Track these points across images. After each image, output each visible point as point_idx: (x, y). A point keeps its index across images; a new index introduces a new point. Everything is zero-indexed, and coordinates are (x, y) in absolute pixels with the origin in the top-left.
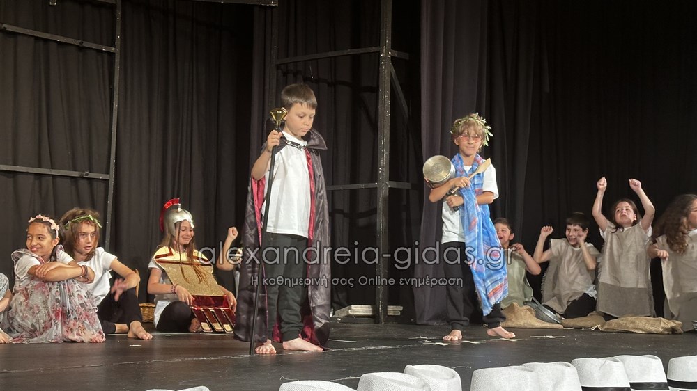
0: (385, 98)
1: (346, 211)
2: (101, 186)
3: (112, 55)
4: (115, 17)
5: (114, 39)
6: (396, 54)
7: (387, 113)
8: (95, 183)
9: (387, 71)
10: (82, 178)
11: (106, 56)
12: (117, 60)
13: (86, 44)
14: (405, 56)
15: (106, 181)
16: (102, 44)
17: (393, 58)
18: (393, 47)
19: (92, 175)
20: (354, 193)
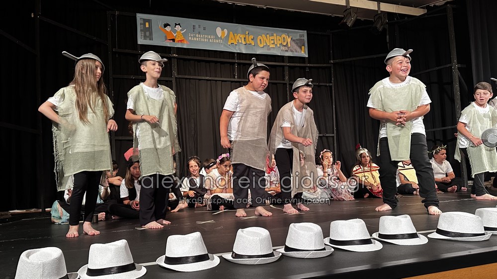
0: (457, 86)
1: (442, 139)
2: (331, 138)
3: (331, 87)
4: (331, 72)
5: (331, 80)
6: (460, 66)
7: (459, 93)
8: (329, 138)
9: (456, 74)
10: (324, 136)
11: (328, 87)
12: (333, 88)
13: (321, 84)
14: (465, 66)
15: (333, 137)
16: (327, 83)
17: (459, 68)
18: (458, 63)
19: (327, 135)
20: (444, 131)
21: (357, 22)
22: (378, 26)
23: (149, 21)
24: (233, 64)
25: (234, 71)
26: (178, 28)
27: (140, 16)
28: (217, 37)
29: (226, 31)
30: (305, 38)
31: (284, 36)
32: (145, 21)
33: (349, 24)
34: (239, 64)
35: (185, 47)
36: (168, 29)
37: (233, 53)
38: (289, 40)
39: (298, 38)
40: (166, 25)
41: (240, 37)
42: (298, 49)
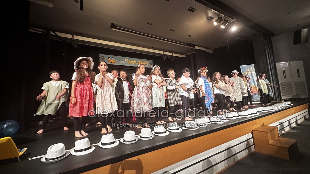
21: (167, 58)
22: (173, 60)
23: (104, 56)
24: (130, 70)
25: (130, 72)
26: (113, 59)
27: (100, 55)
28: (125, 62)
29: (128, 60)
30: (152, 62)
31: (146, 61)
32: (102, 56)
33: (164, 59)
34: (132, 70)
35: (115, 64)
36: (110, 59)
37: (130, 66)
38: (147, 63)
39: (150, 62)
40: (109, 58)
41: (132, 62)
42: (150, 66)
